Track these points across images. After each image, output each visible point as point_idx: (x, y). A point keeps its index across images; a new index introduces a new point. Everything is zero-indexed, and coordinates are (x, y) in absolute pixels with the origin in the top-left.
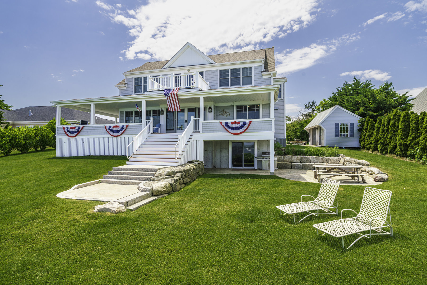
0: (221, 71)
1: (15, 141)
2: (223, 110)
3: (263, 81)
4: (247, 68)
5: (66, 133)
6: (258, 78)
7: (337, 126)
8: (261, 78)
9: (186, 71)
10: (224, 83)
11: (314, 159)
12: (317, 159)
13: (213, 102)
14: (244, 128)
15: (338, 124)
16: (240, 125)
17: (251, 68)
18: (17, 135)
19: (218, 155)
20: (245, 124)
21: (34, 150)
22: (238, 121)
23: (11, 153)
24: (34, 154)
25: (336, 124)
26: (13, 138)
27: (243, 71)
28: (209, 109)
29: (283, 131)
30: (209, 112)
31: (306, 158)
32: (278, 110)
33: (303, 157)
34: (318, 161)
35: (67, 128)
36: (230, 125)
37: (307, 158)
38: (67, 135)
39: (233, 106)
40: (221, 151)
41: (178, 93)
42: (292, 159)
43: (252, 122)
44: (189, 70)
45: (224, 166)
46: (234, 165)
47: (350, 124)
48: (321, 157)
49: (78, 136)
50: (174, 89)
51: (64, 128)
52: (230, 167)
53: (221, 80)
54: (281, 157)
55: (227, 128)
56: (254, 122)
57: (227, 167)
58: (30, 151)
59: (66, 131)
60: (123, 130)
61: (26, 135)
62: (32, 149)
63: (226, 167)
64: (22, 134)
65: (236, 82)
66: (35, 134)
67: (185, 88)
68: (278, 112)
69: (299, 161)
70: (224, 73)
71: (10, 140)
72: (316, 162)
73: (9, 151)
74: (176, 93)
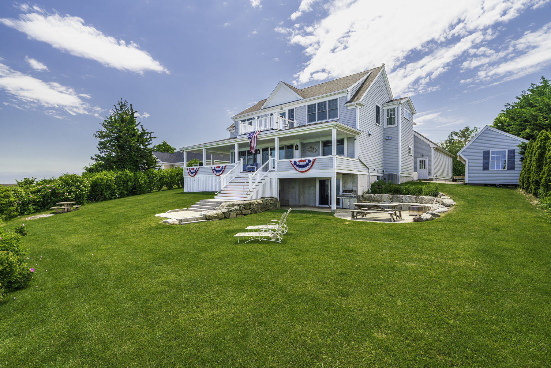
0: (309, 106)
1: (163, 180)
2: (311, 147)
3: (348, 112)
4: (333, 100)
5: (189, 173)
6: (344, 109)
7: (487, 155)
8: (346, 109)
9: (280, 110)
10: (311, 118)
11: (407, 199)
12: (410, 198)
13: (299, 140)
14: (309, 166)
15: (488, 152)
16: (304, 163)
17: (336, 100)
18: (165, 175)
19: (307, 192)
20: (310, 161)
21: (177, 187)
22: (304, 159)
23: (162, 190)
24: (177, 190)
25: (484, 152)
26: (162, 177)
27: (329, 104)
28: (295, 147)
29: (397, 165)
30: (296, 149)
31: (397, 197)
32: (391, 140)
33: (394, 196)
34: (411, 200)
35: (190, 169)
36: (298, 163)
37: (399, 197)
38: (190, 175)
39: (319, 142)
40: (309, 189)
41: (258, 136)
42: (381, 198)
43: (316, 160)
44: (282, 109)
45: (312, 204)
46: (320, 204)
47: (509, 151)
48: (415, 196)
49: (196, 176)
50: (256, 132)
51: (188, 169)
52: (317, 205)
53: (309, 115)
54: (371, 196)
55: (295, 166)
56: (318, 160)
57: (315, 205)
58: (174, 188)
59: (189, 172)
60: (223, 170)
61: (171, 175)
62: (176, 186)
63: (313, 205)
64: (168, 174)
65: (322, 117)
66: (177, 174)
67: (270, 129)
68: (392, 142)
69: (390, 201)
70: (311, 108)
71: (160, 179)
72: (409, 202)
73: (161, 188)
74: (256, 136)
